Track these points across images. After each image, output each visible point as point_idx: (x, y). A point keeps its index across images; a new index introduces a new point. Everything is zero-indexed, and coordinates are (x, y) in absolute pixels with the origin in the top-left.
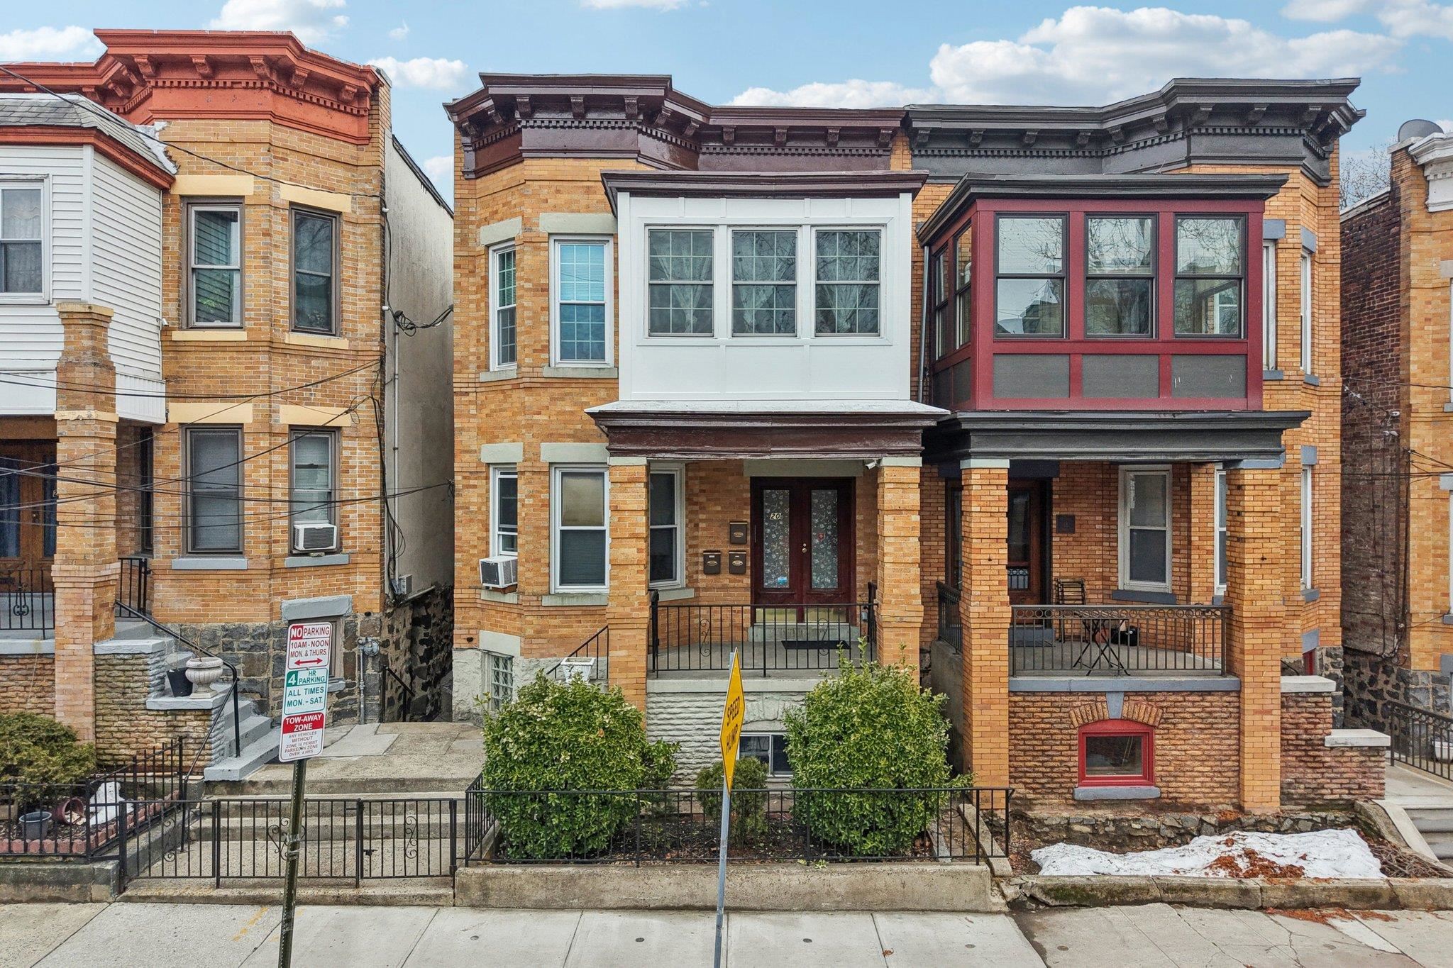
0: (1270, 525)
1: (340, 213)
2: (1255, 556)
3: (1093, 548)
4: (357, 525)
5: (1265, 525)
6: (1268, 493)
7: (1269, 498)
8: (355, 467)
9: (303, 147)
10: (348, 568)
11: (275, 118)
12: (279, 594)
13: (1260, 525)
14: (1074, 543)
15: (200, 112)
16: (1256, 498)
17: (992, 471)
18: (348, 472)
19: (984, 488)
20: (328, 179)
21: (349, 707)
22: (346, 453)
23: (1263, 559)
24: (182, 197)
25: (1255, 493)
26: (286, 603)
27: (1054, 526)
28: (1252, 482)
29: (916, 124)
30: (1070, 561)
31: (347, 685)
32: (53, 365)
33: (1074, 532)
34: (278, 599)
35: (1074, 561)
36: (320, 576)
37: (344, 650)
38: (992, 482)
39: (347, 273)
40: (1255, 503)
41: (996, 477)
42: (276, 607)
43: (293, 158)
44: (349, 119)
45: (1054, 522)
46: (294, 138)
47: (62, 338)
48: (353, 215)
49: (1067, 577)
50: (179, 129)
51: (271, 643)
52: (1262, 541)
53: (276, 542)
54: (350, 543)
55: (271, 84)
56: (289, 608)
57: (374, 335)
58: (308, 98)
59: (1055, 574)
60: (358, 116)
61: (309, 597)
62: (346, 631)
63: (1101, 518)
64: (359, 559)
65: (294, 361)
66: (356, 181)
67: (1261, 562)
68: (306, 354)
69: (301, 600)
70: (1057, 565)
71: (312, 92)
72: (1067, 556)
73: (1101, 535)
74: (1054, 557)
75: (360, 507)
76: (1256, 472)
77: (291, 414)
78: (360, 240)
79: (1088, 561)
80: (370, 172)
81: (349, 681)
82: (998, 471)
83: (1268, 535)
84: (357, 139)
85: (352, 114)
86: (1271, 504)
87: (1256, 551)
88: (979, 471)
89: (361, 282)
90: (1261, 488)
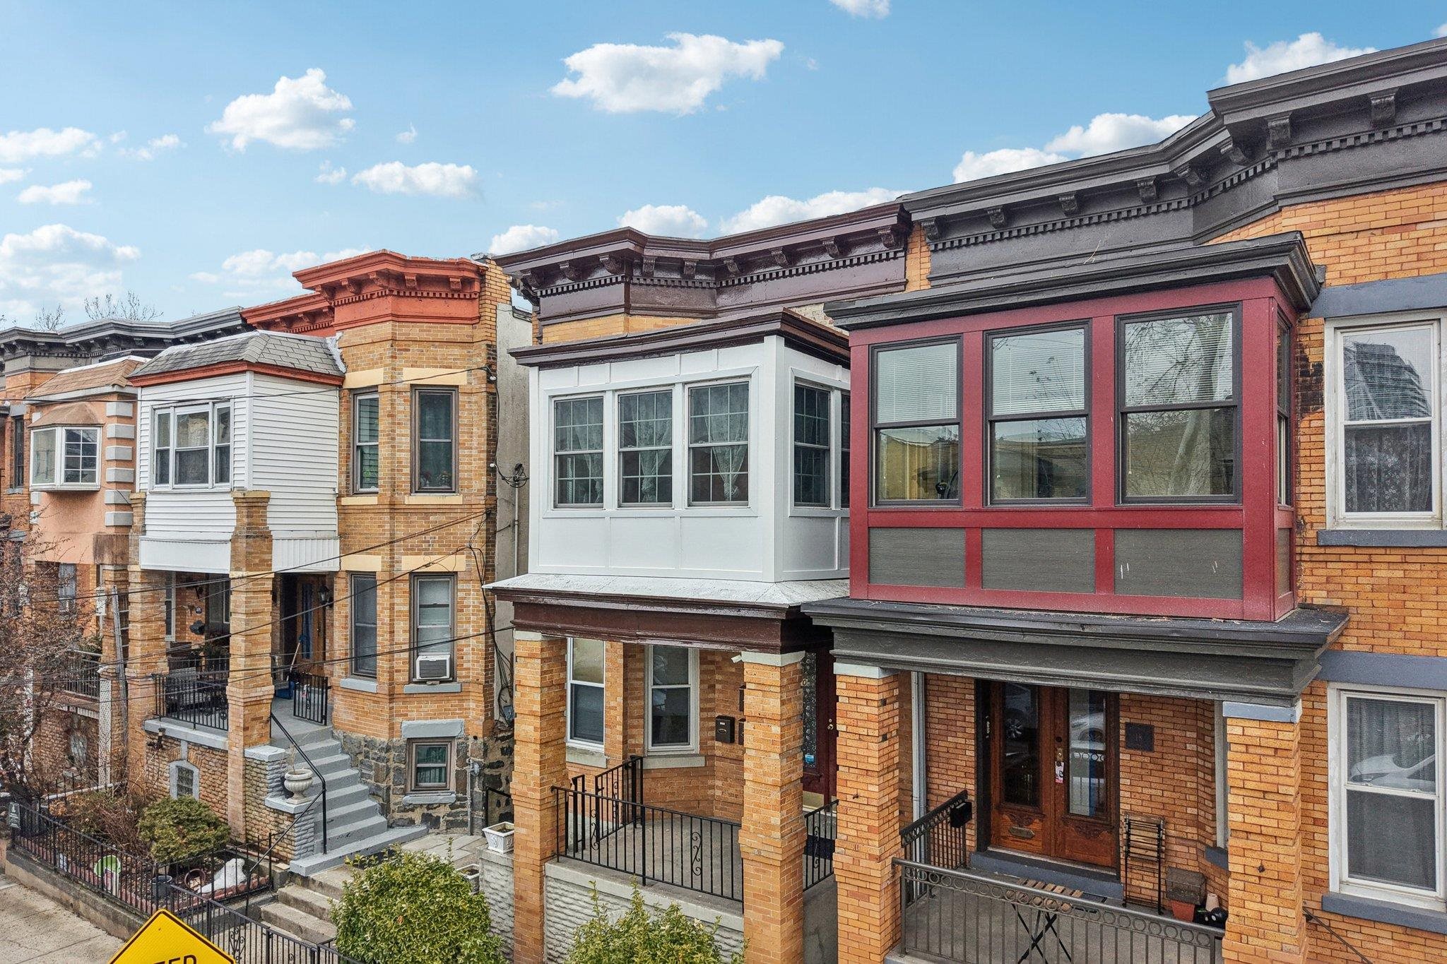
0: (1274, 814)
1: (457, 386)
2: (1248, 861)
3: (1183, 777)
4: (471, 657)
5: (1265, 813)
6: (1271, 760)
7: (1274, 770)
8: (469, 606)
9: (424, 336)
10: (461, 695)
11: (396, 317)
12: (401, 715)
13: (1256, 812)
14: (1151, 766)
15: (356, 322)
16: (1249, 767)
17: (860, 681)
18: (462, 611)
19: (852, 701)
20: (446, 359)
21: (460, 818)
22: (460, 594)
23: (1262, 869)
24: (350, 390)
25: (1245, 757)
26: (406, 723)
27: (1122, 738)
28: (1242, 740)
29: (915, 217)
30: (1145, 791)
31: (458, 799)
32: (229, 537)
33: (1151, 749)
34: (400, 719)
35: (1153, 792)
36: (437, 701)
37: (456, 768)
38: (860, 694)
39: (463, 438)
40: (1247, 775)
41: (864, 688)
42: (397, 727)
43: (414, 348)
44: (464, 303)
45: (1122, 732)
46: (415, 331)
47: (235, 516)
48: (469, 387)
49: (1141, 814)
50: (350, 336)
51: (392, 756)
52: (1261, 838)
53: (398, 671)
54: (464, 673)
55: (391, 291)
56: (407, 728)
57: (482, 490)
58: (425, 294)
59: (1124, 807)
60: (471, 299)
61: (427, 719)
62: (458, 751)
63: (1194, 735)
64: (471, 689)
65: (415, 518)
66: (472, 356)
67: (1257, 873)
68: (424, 511)
69: (419, 722)
70: (1128, 794)
71: (427, 289)
72: (1142, 784)
73: (1194, 760)
74: (1122, 781)
75: (472, 641)
76: (1247, 724)
77: (410, 563)
78: (474, 407)
79: (1175, 795)
80: (480, 347)
81: (460, 795)
82: (867, 682)
83: (1270, 831)
84: (471, 319)
85: (465, 299)
86: (1276, 779)
87: (1248, 853)
88: (844, 679)
89: (475, 444)
90: (1259, 751)
